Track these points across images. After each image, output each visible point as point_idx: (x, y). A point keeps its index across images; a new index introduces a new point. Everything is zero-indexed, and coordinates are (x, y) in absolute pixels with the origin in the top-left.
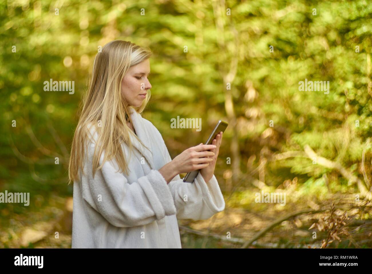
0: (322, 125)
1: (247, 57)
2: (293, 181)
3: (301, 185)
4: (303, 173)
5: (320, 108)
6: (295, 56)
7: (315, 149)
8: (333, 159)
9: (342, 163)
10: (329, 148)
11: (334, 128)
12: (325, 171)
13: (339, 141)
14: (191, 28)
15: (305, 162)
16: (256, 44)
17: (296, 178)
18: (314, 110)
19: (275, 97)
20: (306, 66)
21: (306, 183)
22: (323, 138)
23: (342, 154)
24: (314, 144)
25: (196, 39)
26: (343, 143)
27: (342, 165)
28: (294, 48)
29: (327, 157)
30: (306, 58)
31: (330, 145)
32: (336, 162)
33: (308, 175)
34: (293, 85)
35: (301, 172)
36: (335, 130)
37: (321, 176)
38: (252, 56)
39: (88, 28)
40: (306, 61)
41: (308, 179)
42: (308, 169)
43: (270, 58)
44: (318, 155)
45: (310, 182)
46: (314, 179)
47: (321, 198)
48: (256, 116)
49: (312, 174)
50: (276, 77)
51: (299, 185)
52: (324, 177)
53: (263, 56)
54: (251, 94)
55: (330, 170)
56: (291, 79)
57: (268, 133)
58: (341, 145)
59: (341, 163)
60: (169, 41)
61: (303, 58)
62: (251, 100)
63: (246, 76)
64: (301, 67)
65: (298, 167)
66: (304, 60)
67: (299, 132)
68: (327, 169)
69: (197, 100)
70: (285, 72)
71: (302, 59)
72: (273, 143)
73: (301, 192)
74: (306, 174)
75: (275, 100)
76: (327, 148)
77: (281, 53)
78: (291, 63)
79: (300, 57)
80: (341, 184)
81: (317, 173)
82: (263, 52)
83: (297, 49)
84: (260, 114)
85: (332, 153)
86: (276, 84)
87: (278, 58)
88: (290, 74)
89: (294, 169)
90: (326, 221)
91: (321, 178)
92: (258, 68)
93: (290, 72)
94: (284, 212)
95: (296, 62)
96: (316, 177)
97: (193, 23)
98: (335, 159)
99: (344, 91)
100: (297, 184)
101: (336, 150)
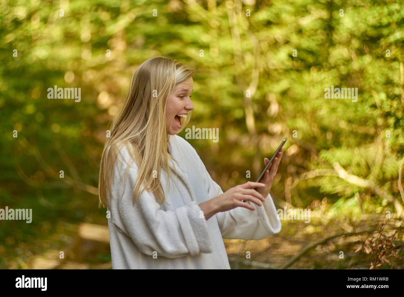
0: (352, 141)
1: (266, 69)
2: (323, 202)
3: (331, 206)
4: (332, 193)
5: (350, 121)
6: (318, 67)
7: (345, 167)
8: (365, 177)
9: (376, 181)
10: (361, 165)
11: (366, 143)
12: (357, 190)
13: (371, 157)
14: (205, 38)
15: (336, 180)
16: (275, 54)
17: (325, 198)
18: (343, 125)
19: (299, 112)
20: (331, 78)
21: (336, 204)
22: (355, 155)
23: (376, 171)
24: (344, 161)
25: (211, 49)
26: (377, 160)
27: (376, 183)
28: (317, 58)
29: (359, 175)
30: (331, 68)
31: (362, 162)
32: (369, 180)
33: (339, 195)
34: (317, 98)
35: (331, 192)
36: (367, 146)
37: (352, 195)
38: (271, 67)
39: (91, 41)
40: (330, 72)
41: (338, 200)
42: (339, 188)
43: (292, 69)
44: (349, 173)
45: (340, 202)
46: (344, 199)
47: (354, 219)
48: (279, 132)
49: (343, 194)
50: (298, 90)
51: (328, 206)
52: (357, 196)
53: (283, 67)
54: (274, 109)
55: (362, 188)
56: (315, 92)
57: (293, 150)
58: (374, 162)
59: (374, 181)
60: (182, 53)
61: (326, 68)
62: (274, 115)
63: (266, 89)
64: (325, 78)
65: (327, 186)
66: (327, 71)
67: (327, 148)
68: (359, 187)
69: (213, 116)
70: (308, 84)
71: (326, 70)
72: (299, 161)
73: (332, 213)
74: (337, 194)
75: (298, 115)
76: (358, 165)
77: (303, 63)
78: (314, 75)
79: (323, 68)
80: (375, 203)
81: (348, 192)
82: (283, 63)
83: (320, 59)
84: (284, 130)
85: (364, 171)
86: (299, 97)
87: (300, 69)
88: (313, 86)
89: (323, 189)
90: (374, 243)
91: (353, 198)
92: (278, 81)
93: (313, 84)
94: (315, 235)
95: (319, 73)
96: (347, 196)
97: (208, 33)
98: (368, 177)
99: (376, 103)
100: (327, 205)
101: (369, 167)
